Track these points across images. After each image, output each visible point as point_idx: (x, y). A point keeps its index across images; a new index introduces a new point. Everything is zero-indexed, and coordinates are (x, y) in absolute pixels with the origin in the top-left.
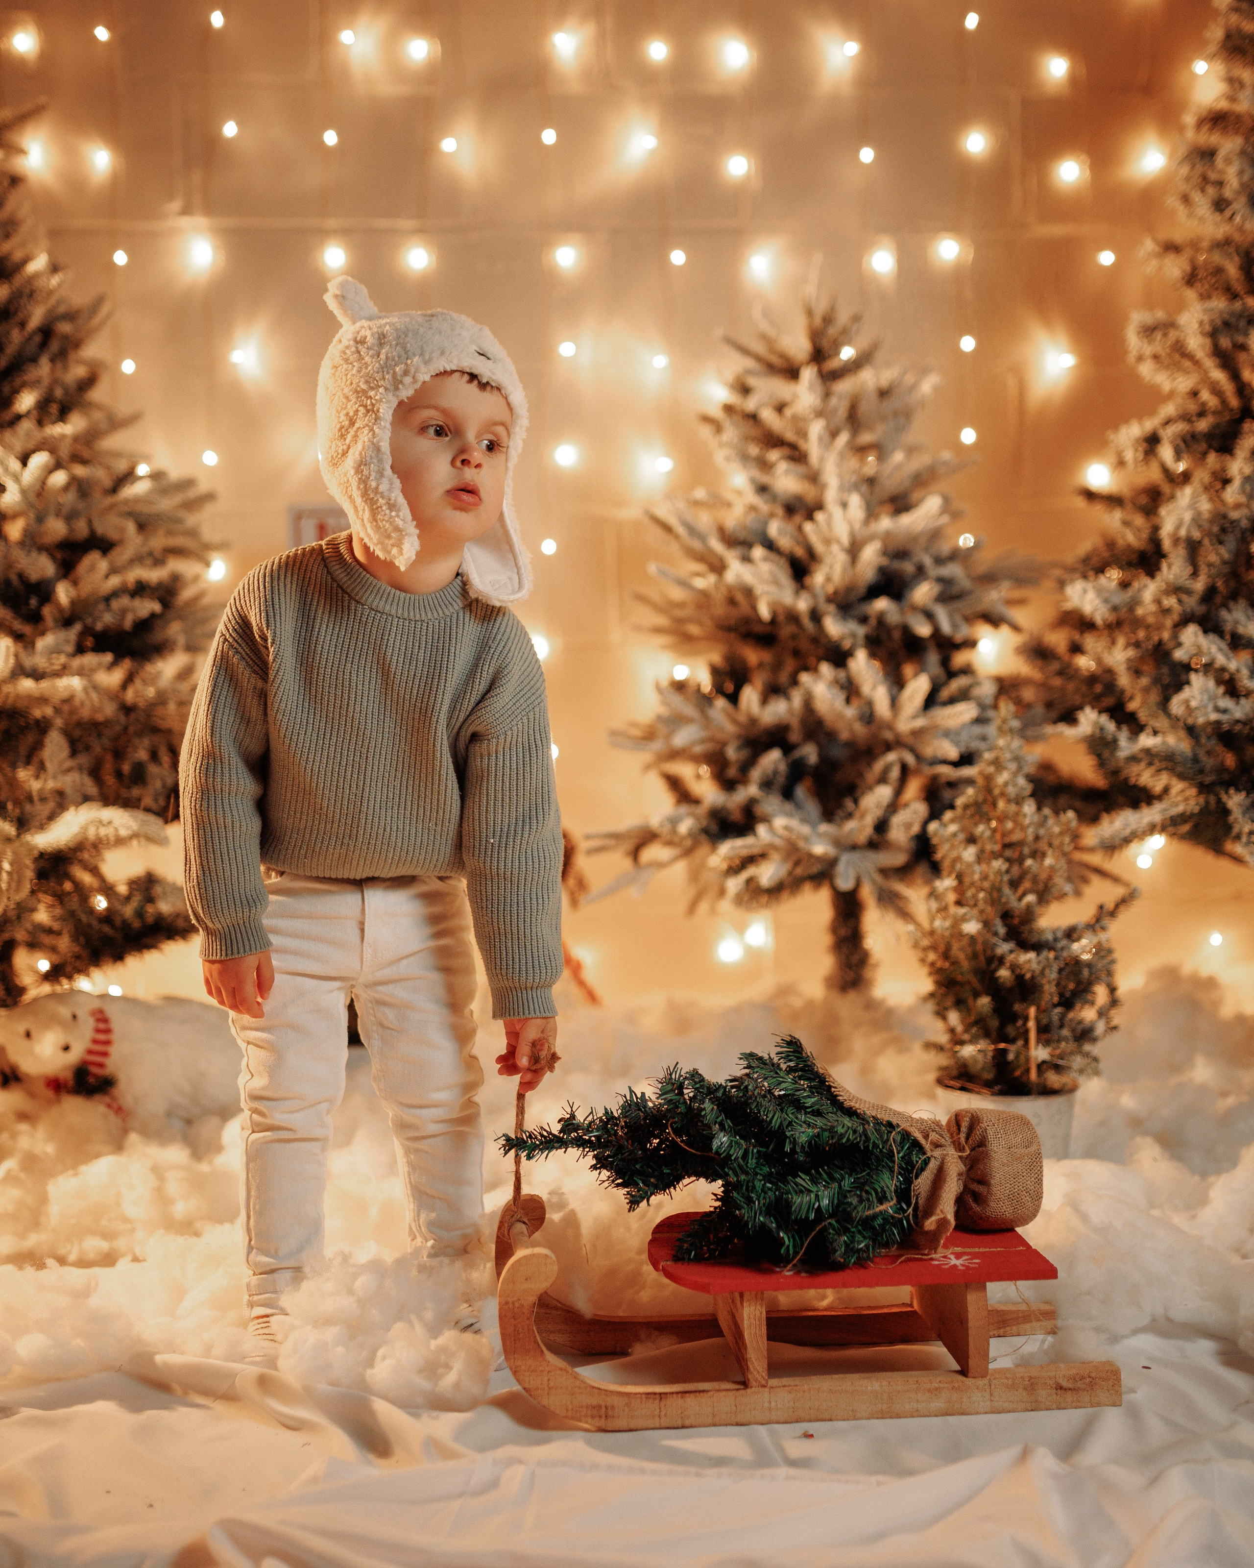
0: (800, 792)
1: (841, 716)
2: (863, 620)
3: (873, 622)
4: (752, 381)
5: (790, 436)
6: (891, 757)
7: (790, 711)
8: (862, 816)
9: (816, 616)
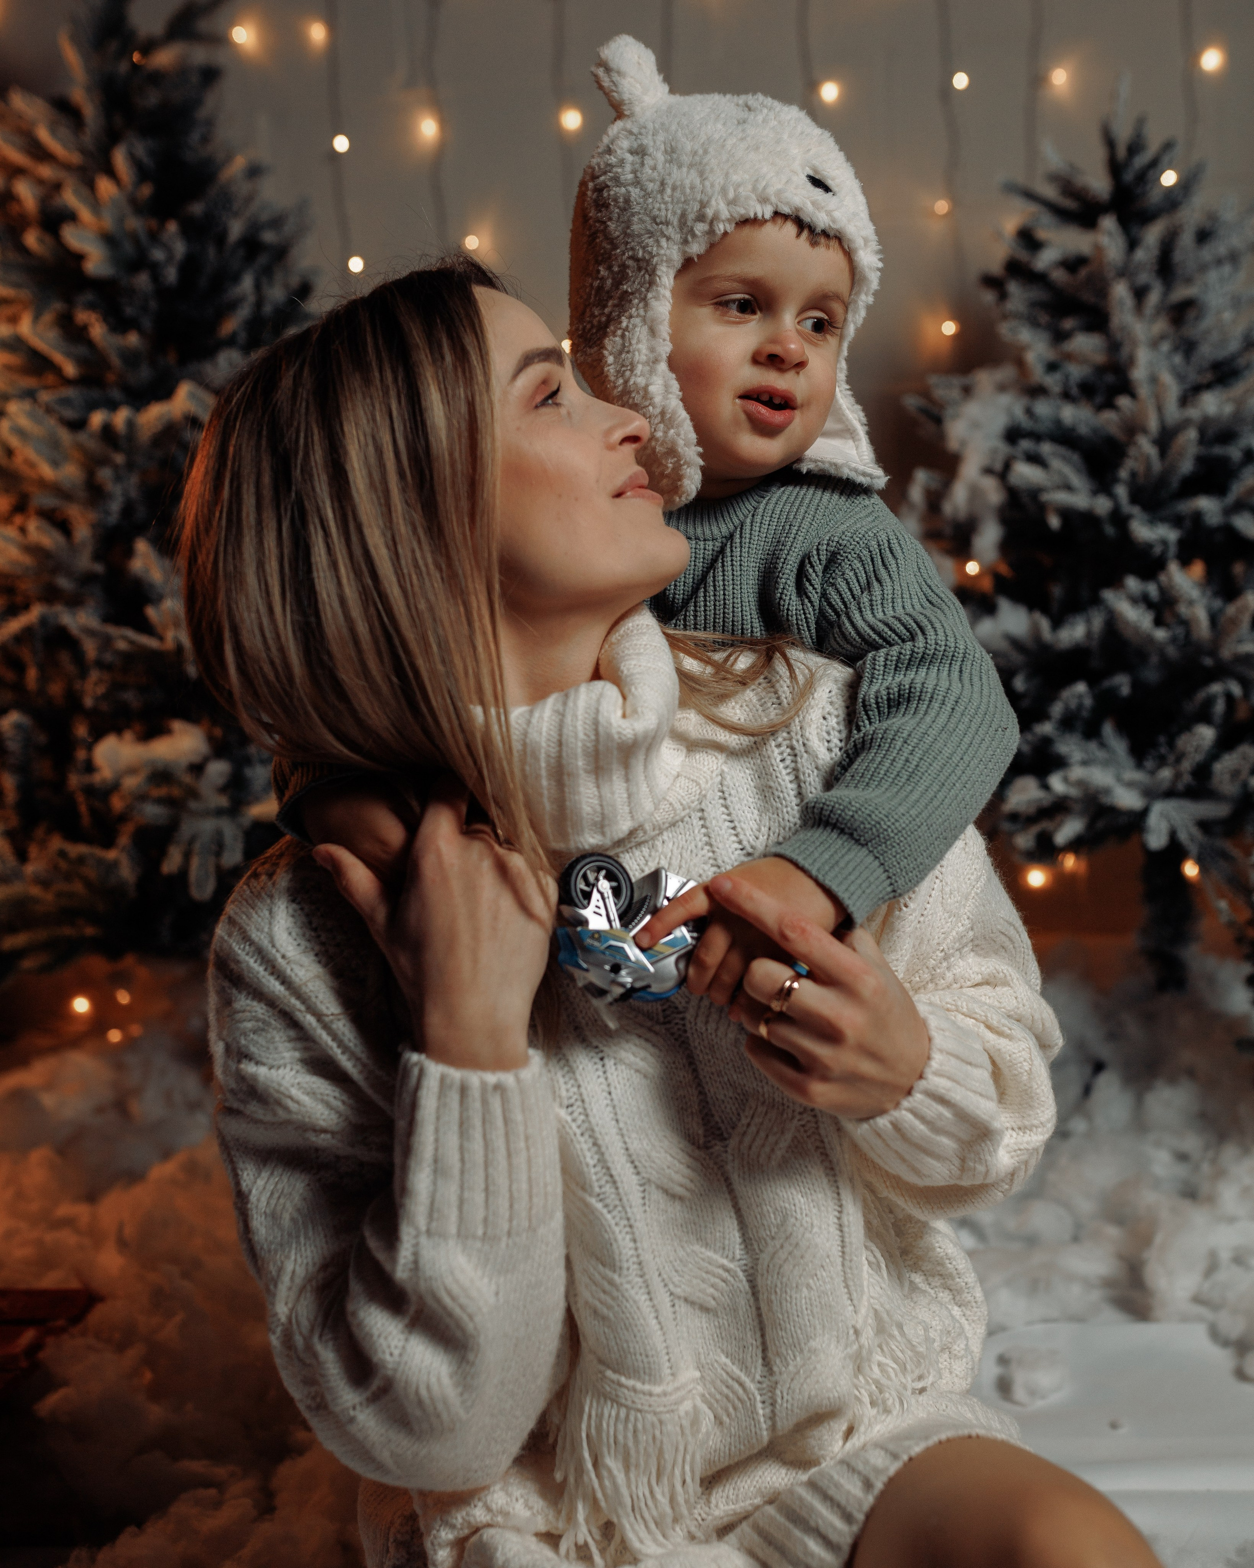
0: (1108, 729)
1: (1150, 639)
2: (1177, 521)
3: (1188, 523)
4: (1042, 234)
5: (1088, 297)
6: (1216, 688)
7: (1089, 634)
8: (1179, 759)
9: (1119, 519)
